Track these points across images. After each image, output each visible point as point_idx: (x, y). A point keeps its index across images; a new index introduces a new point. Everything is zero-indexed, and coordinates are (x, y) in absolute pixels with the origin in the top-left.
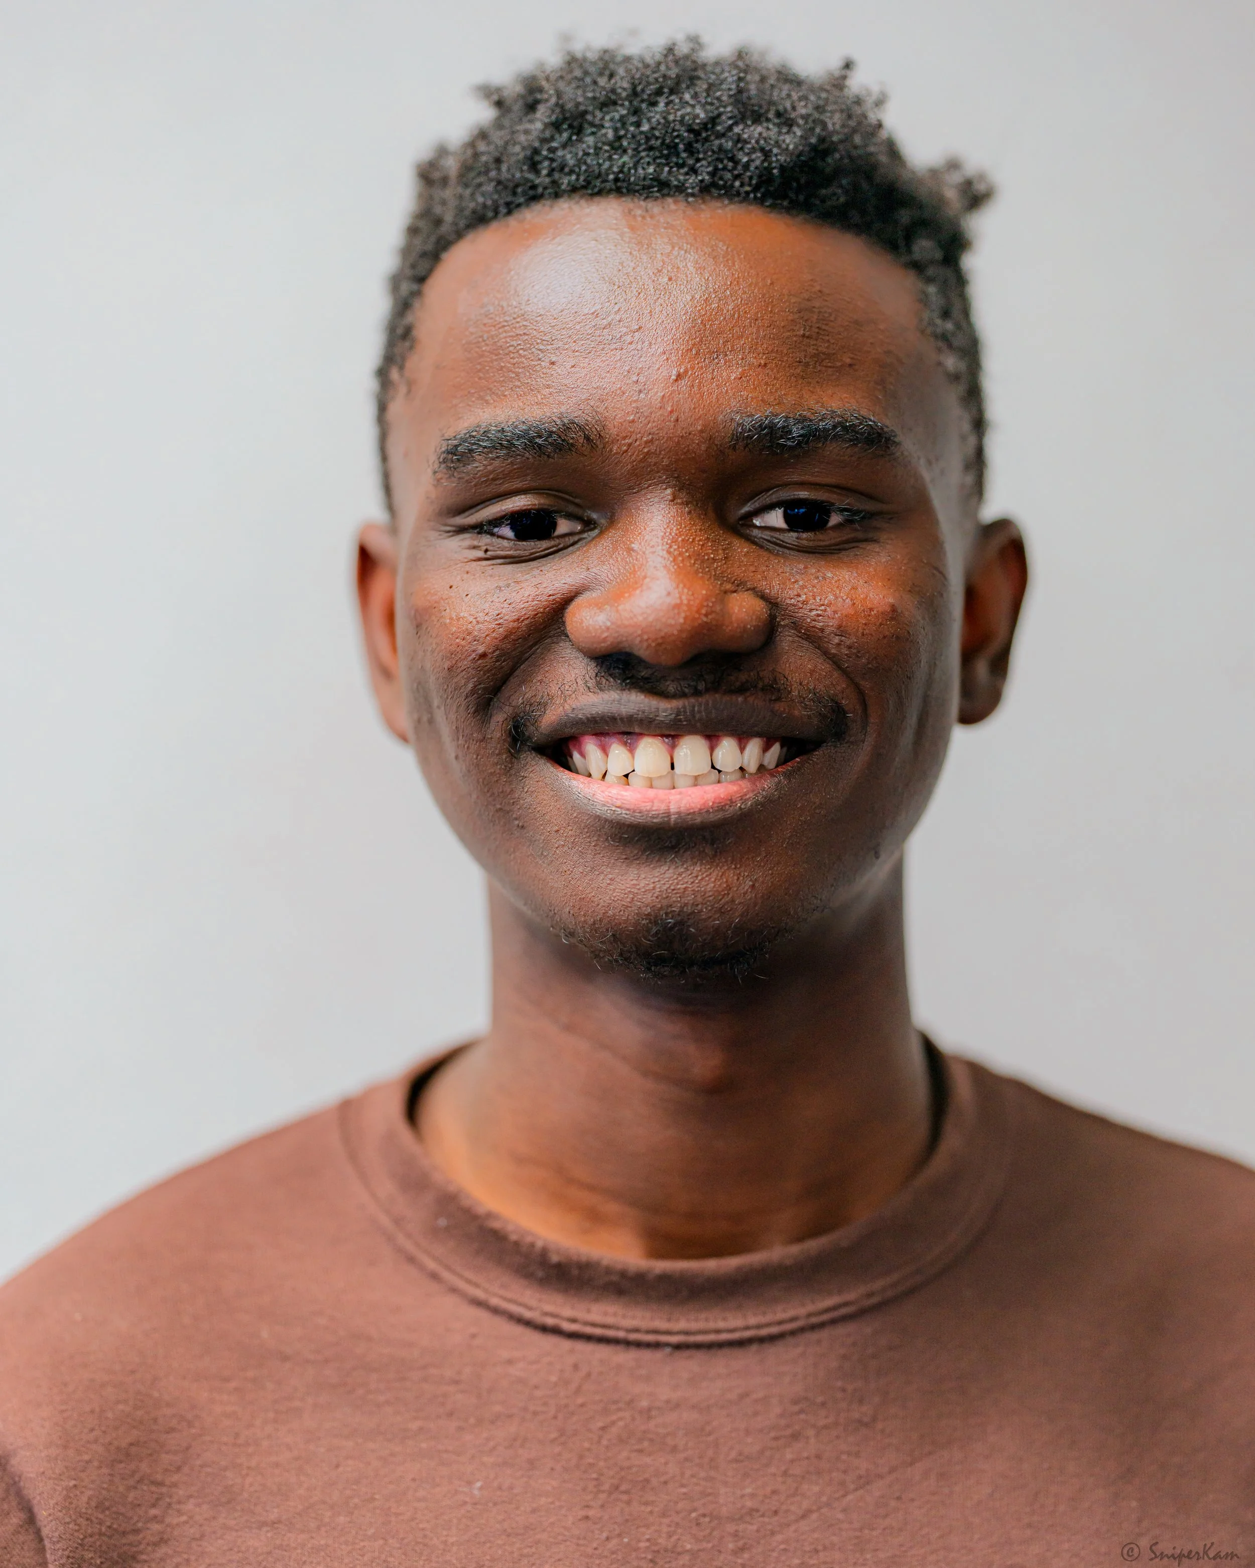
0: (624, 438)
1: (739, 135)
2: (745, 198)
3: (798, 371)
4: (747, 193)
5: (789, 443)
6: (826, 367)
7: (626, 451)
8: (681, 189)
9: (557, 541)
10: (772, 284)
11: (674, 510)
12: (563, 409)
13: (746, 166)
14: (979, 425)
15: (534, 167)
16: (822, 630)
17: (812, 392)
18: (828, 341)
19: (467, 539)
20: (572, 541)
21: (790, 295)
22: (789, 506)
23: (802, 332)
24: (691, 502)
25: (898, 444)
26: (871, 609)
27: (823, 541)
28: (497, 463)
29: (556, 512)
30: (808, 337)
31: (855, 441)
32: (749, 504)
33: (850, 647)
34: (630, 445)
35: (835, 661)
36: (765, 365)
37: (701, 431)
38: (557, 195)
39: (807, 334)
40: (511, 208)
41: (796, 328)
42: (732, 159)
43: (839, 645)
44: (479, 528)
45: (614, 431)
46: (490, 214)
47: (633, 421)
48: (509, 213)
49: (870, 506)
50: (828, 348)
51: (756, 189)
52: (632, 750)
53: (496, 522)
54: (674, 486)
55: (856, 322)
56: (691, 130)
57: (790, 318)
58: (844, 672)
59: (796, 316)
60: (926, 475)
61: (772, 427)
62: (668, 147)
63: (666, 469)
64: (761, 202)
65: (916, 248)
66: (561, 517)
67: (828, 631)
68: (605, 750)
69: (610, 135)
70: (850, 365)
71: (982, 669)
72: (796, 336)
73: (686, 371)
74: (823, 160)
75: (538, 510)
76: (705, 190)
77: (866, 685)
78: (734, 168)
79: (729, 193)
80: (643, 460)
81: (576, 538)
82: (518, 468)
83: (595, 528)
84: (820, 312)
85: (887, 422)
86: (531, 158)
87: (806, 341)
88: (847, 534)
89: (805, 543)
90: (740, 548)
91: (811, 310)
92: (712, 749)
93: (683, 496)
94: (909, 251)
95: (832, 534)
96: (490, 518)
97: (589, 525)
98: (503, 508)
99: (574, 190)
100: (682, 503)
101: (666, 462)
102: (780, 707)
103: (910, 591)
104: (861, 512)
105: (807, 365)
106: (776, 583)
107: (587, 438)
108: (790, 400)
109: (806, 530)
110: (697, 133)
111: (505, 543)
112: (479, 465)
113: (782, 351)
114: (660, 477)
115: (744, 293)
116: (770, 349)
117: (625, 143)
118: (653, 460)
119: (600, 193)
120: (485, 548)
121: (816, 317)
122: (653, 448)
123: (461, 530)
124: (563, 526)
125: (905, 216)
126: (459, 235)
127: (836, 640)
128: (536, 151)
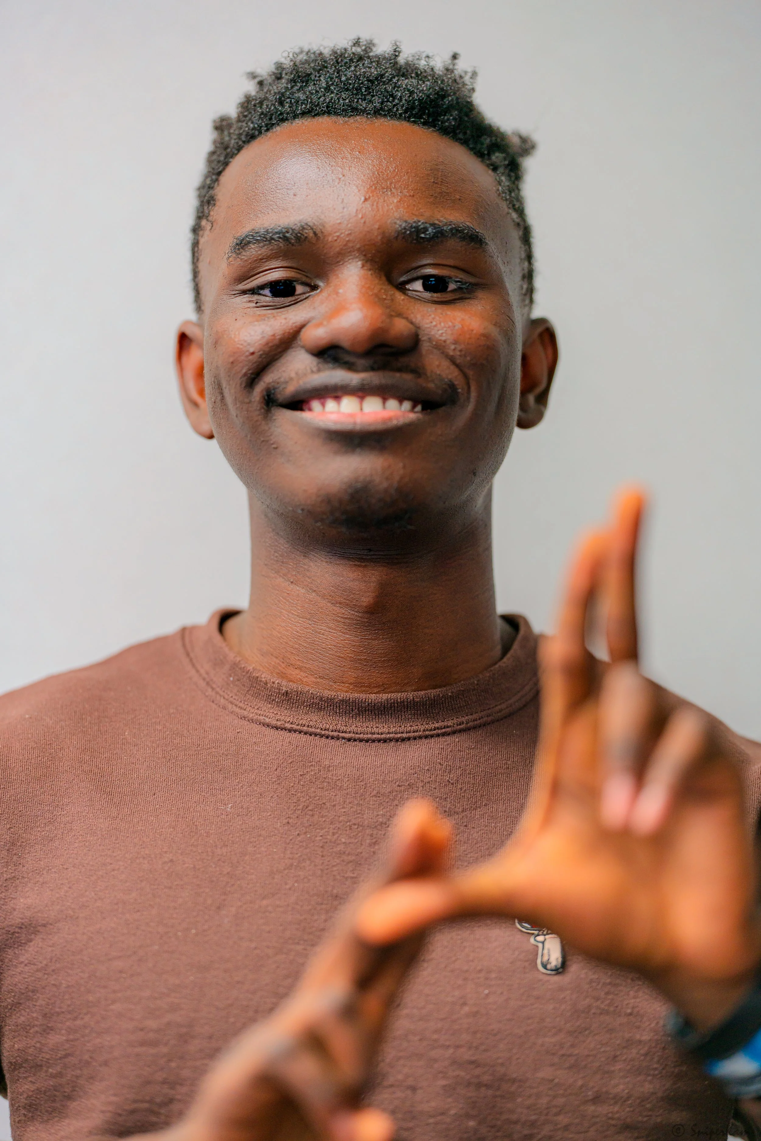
0: (335, 232)
1: (396, 83)
2: (400, 117)
3: (431, 200)
4: (401, 115)
5: (428, 236)
6: (447, 199)
7: (336, 240)
8: (364, 111)
9: (299, 297)
10: (416, 155)
11: (362, 272)
12: (301, 217)
13: (400, 99)
14: (529, 257)
15: (281, 103)
16: (445, 341)
17: (439, 212)
18: (447, 186)
19: (246, 297)
20: (304, 297)
21: (426, 161)
22: (425, 279)
23: (433, 180)
24: (372, 269)
25: (487, 244)
26: (472, 330)
27: (446, 298)
28: (263, 250)
29: (295, 281)
30: (436, 183)
31: (463, 238)
32: (404, 276)
33: (461, 351)
34: (338, 237)
35: (452, 360)
36: (413, 196)
37: (379, 229)
38: (295, 117)
39: (436, 181)
40: (269, 127)
41: (430, 178)
42: (392, 95)
43: (454, 350)
44: (253, 291)
45: (329, 229)
46: (257, 133)
47: (340, 223)
48: (268, 130)
49: (472, 280)
50: (447, 189)
51: (406, 112)
52: (339, 403)
53: (262, 287)
54: (363, 260)
55: (463, 179)
56: (368, 81)
57: (426, 173)
58: (457, 366)
59: (429, 172)
60: (503, 268)
61: (417, 228)
62: (356, 89)
63: (359, 250)
64: (408, 119)
65: (493, 158)
66: (298, 284)
67: (448, 342)
68: (323, 405)
69: (324, 85)
70: (459, 199)
71: (531, 398)
72: (429, 182)
73: (369, 197)
74: (442, 100)
75: (285, 281)
76: (377, 112)
77: (470, 373)
78: (393, 101)
79: (390, 114)
80: (345, 245)
81: (308, 295)
82: (275, 253)
83: (318, 289)
84: (442, 171)
85: (479, 230)
86: (280, 99)
87: (435, 185)
88: (457, 295)
89: (436, 299)
90: (399, 297)
91: (438, 170)
92: (384, 403)
93: (368, 265)
94: (489, 159)
95: (451, 294)
96: (259, 285)
97: (314, 288)
98: (266, 279)
99: (304, 114)
100: (367, 270)
101: (358, 246)
102: (421, 381)
103: (494, 325)
104: (466, 283)
105: (436, 197)
106: (419, 317)
107: (315, 233)
108: (427, 214)
109: (434, 292)
110: (372, 82)
111: (267, 299)
112: (253, 251)
113: (422, 189)
114: (355, 255)
115: (401, 159)
116: (415, 188)
117: (332, 88)
118: (350, 245)
119: (317, 115)
120: (256, 301)
121: (440, 173)
122: (351, 238)
123: (244, 292)
124: (300, 289)
125: (487, 141)
126: (239, 149)
127: (453, 347)
128: (283, 94)
